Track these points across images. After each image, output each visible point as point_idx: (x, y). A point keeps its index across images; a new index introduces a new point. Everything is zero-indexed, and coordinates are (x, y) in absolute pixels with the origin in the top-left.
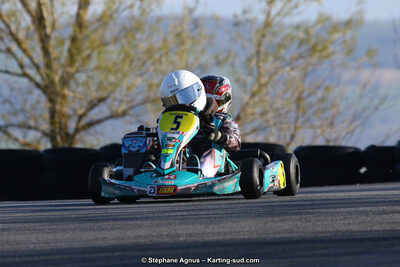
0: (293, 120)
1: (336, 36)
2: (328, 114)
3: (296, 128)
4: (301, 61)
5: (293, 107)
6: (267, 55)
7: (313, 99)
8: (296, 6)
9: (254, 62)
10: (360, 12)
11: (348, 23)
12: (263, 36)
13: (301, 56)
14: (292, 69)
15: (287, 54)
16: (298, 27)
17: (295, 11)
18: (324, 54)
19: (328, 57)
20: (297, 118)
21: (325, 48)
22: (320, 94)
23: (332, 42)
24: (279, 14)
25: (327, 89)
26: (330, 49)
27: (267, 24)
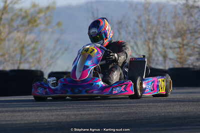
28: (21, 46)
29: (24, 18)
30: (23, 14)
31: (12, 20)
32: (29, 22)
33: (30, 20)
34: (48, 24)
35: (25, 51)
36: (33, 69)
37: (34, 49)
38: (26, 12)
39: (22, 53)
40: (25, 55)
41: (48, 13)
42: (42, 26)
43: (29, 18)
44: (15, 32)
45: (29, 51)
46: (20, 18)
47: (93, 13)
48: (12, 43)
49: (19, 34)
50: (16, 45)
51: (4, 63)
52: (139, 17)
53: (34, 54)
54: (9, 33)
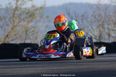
0: (25, 37)
1: (37, 12)
2: (35, 35)
3: (25, 39)
4: (27, 19)
5: (24, 33)
6: (16, 17)
7: (31, 31)
8: (25, 2)
9: (12, 19)
10: (45, 5)
11: (41, 8)
12: (15, 11)
13: (27, 18)
14: (24, 21)
15: (22, 17)
16: (26, 9)
17: (25, 4)
18: (34, 17)
19: (35, 18)
20: (26, 37)
21: (34, 15)
22: (33, 29)
23: (36, 13)
24: (20, 4)
25: (35, 27)
26: (36, 16)
27: (16, 8)
28: (26, 29)
29: (27, 13)
30: (27, 11)
31: (20, 15)
32: (30, 16)
33: (31, 14)
34: (41, 17)
35: (28, 33)
36: (33, 43)
37: (33, 31)
38: (28, 10)
39: (26, 33)
40: (28, 35)
41: (41, 11)
42: (38, 18)
43: (30, 13)
44: (22, 21)
45: (31, 32)
46: (25, 14)
47: (67, 10)
48: (20, 28)
49: (25, 23)
50: (23, 29)
51: (16, 39)
52: (94, 13)
53: (33, 34)
54: (19, 22)
